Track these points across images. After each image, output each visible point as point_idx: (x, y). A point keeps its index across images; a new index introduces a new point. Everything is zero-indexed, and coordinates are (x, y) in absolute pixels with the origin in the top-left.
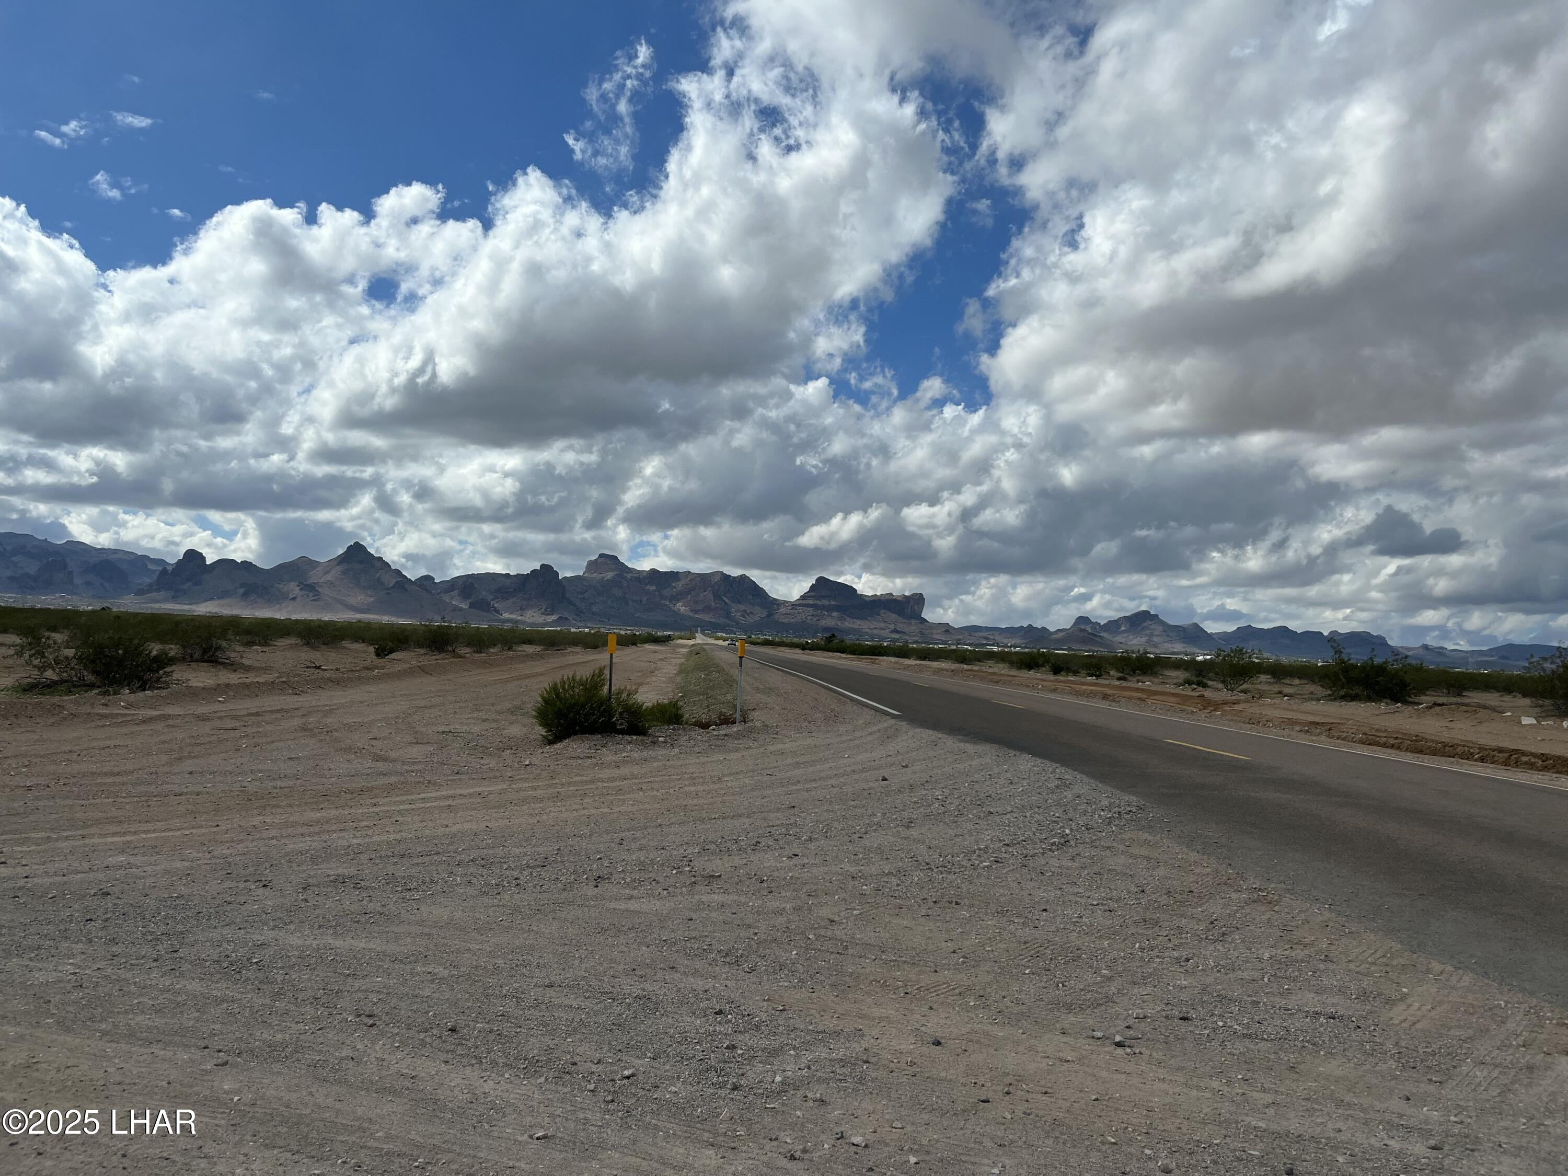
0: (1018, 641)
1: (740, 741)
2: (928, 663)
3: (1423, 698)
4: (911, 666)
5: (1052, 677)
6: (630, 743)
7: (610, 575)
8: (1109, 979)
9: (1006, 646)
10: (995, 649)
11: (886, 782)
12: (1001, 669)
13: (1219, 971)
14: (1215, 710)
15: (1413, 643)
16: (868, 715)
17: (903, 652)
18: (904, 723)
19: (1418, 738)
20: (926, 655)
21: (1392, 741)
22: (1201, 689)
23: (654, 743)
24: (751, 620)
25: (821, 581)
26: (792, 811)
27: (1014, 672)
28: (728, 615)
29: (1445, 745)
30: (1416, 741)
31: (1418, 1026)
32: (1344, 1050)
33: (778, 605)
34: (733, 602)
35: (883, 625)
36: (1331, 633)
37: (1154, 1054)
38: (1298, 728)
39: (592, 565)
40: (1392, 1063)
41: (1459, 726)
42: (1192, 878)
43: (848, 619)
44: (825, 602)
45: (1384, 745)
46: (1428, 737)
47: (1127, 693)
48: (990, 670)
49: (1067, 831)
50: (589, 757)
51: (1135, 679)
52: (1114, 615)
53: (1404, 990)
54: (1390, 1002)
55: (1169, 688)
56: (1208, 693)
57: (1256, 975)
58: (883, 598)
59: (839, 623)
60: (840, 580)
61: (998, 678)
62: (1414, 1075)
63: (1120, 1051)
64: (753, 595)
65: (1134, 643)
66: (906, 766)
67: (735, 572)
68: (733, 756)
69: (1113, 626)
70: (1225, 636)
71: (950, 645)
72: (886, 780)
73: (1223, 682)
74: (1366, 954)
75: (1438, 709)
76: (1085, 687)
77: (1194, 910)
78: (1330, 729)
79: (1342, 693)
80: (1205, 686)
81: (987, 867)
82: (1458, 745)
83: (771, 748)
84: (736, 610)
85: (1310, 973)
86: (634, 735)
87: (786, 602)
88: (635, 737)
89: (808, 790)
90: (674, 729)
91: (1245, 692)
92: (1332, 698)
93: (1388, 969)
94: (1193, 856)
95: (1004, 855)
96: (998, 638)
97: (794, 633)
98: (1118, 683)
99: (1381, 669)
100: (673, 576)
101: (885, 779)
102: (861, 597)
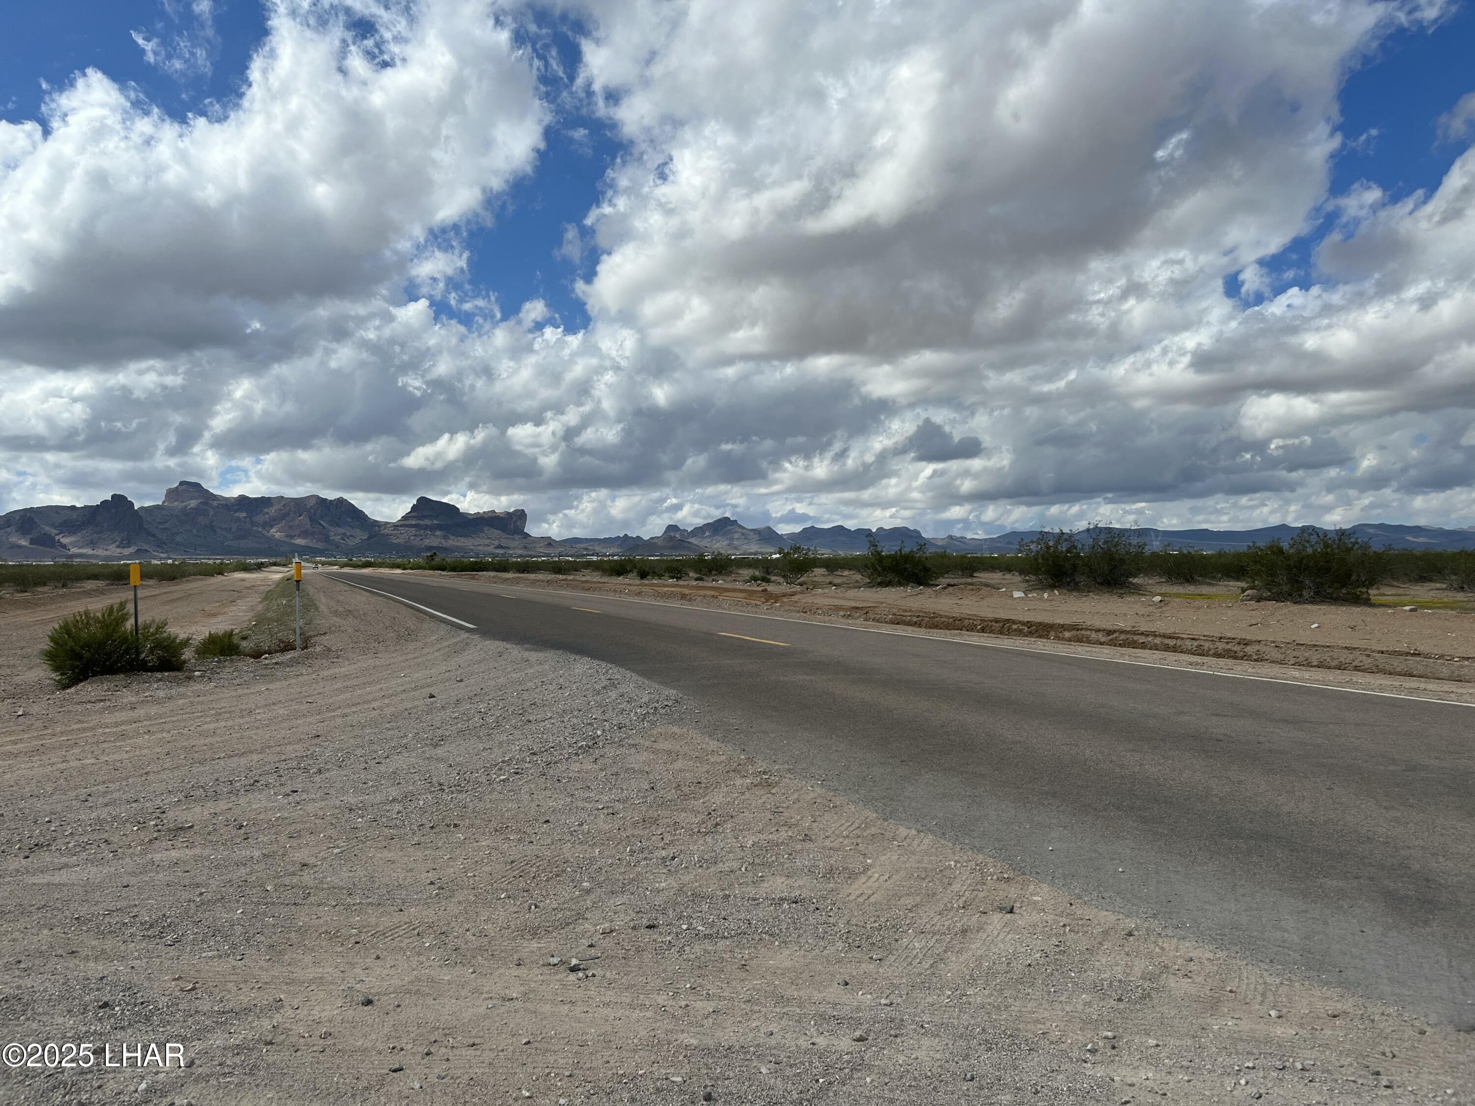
0: (616, 550)
1: (293, 669)
2: (525, 575)
3: (941, 580)
4: (509, 579)
5: (638, 582)
6: (160, 680)
7: (193, 503)
8: (588, 891)
9: (605, 555)
10: (595, 558)
11: (432, 699)
12: (595, 577)
13: (701, 866)
14: (776, 602)
15: (942, 535)
16: (443, 629)
17: (502, 567)
18: (476, 636)
19: (936, 615)
20: (525, 568)
21: (915, 619)
22: (764, 584)
23: (189, 678)
24: (352, 542)
25: (423, 501)
26: (317, 741)
27: (606, 579)
28: (327, 539)
29: (955, 619)
30: (934, 617)
31: (872, 900)
32: (799, 936)
33: (379, 526)
34: (331, 525)
35: (487, 542)
36: (878, 529)
37: (608, 974)
38: (842, 613)
39: (172, 494)
40: (840, 945)
41: (967, 602)
42: (706, 767)
43: (452, 537)
44: (428, 522)
45: (909, 624)
46: (942, 613)
47: (702, 592)
48: (584, 579)
49: (599, 733)
50: (102, 701)
51: (711, 579)
52: (699, 522)
53: (869, 861)
54: (852, 876)
55: (739, 585)
56: (771, 588)
57: (735, 865)
58: (485, 516)
59: (443, 541)
60: (445, 500)
61: (589, 585)
62: (858, 956)
63: (572, 977)
64: (352, 518)
65: (718, 546)
66: (461, 681)
67: (331, 495)
68: (278, 685)
69: (699, 531)
70: (792, 536)
71: (552, 557)
72: (434, 697)
73: (784, 577)
74: (842, 829)
75: (951, 589)
76: (666, 589)
77: (696, 803)
78: (867, 613)
79: (879, 580)
80: (768, 581)
81: (504, 781)
82: (965, 619)
83: (326, 673)
84: (335, 534)
85: (786, 856)
86: (166, 671)
87: (387, 523)
88: (166, 674)
89: (345, 716)
90: (219, 662)
91: (801, 584)
92: (870, 585)
93: (859, 840)
94: (713, 745)
95: (527, 765)
96: (598, 549)
97: (397, 552)
98: (695, 583)
99: (908, 558)
100: (264, 502)
101: (432, 696)
102: (464, 516)
